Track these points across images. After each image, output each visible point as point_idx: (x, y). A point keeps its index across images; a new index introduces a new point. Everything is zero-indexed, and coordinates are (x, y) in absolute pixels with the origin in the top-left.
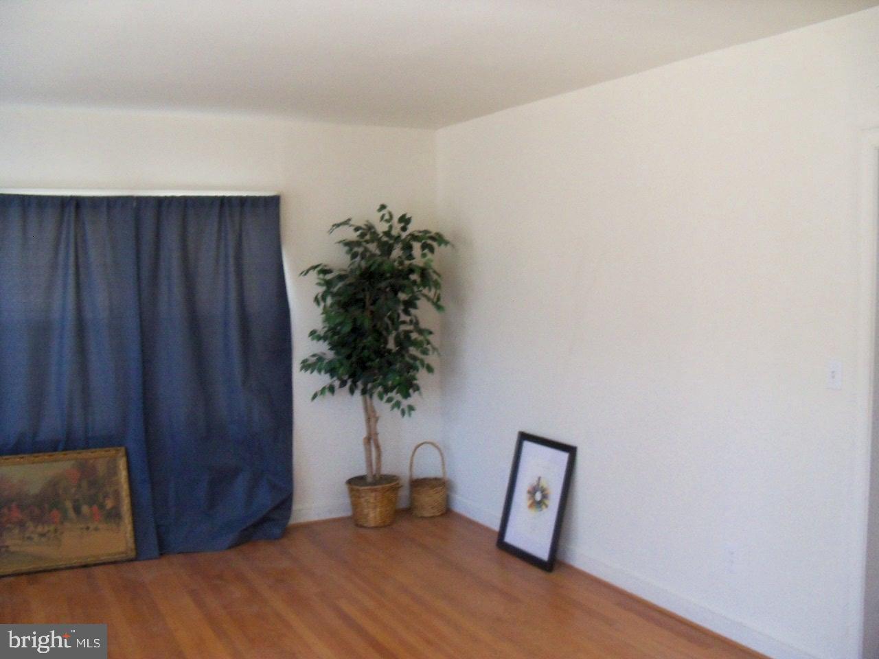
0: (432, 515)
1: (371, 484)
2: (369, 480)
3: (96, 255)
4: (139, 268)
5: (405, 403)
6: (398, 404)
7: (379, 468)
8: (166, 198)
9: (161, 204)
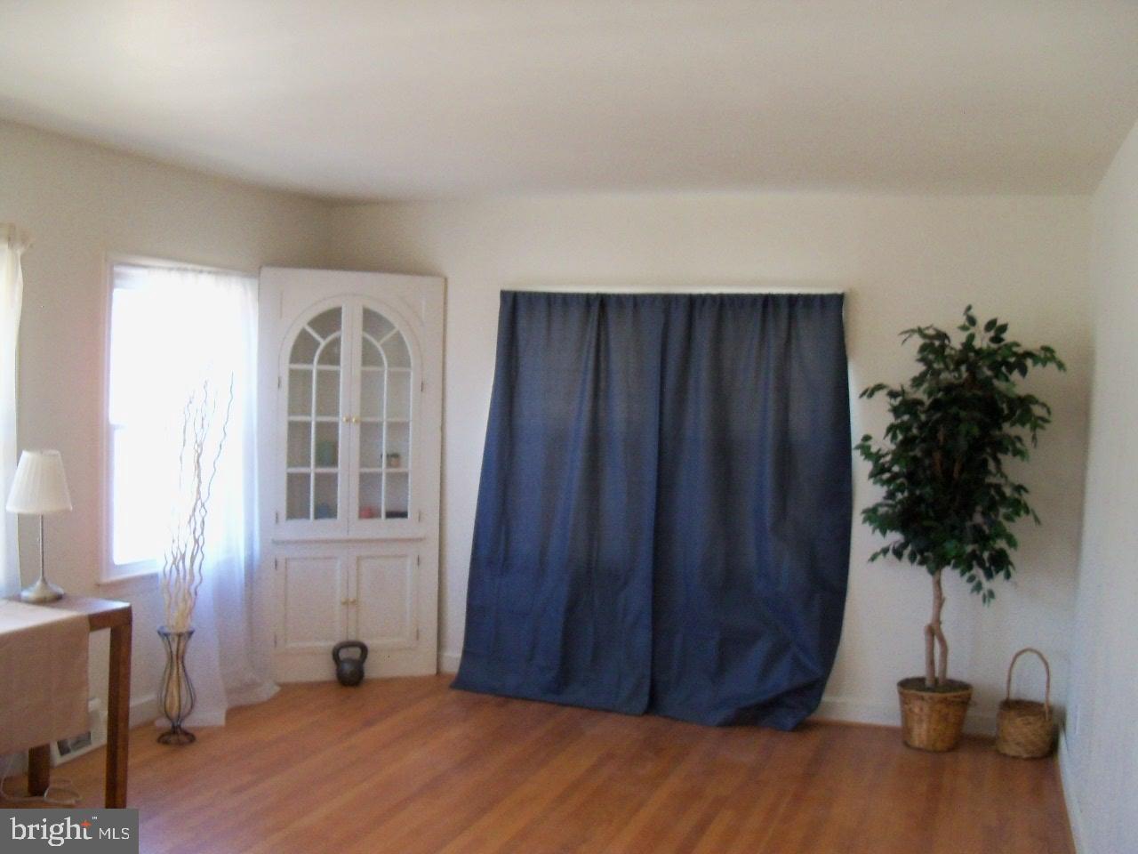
0: (1017, 754)
1: (928, 690)
2: (928, 683)
3: (620, 361)
4: (662, 378)
5: (986, 585)
6: (978, 587)
7: (944, 670)
8: (700, 296)
9: (694, 303)
